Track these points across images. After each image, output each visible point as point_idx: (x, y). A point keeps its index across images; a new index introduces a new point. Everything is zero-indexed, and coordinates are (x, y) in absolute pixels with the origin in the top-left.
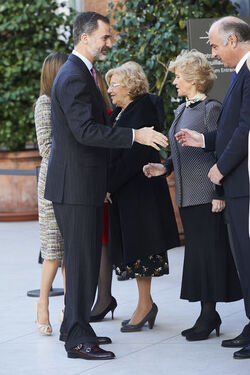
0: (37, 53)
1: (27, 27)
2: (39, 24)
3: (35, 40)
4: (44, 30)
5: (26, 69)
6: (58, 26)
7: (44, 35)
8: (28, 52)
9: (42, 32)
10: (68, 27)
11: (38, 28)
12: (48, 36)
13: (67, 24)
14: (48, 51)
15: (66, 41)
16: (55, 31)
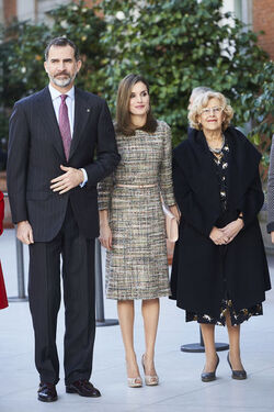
0: (196, 70)
1: (186, 40)
2: (199, 37)
3: (195, 56)
4: (205, 44)
5: (183, 89)
6: (221, 40)
7: (205, 50)
8: (186, 69)
9: (202, 46)
10: (232, 42)
11: (198, 43)
12: (209, 51)
13: (232, 37)
14: (210, 68)
15: (231, 58)
16: (218, 45)
